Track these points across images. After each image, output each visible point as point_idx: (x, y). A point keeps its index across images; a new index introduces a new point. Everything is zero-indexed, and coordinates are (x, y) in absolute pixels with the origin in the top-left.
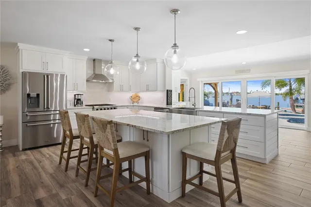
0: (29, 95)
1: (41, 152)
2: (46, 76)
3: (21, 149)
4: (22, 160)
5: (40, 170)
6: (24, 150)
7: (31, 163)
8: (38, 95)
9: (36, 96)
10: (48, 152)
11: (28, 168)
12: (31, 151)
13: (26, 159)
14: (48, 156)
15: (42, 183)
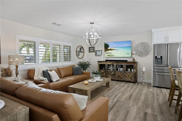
0: (156, 57)
1: (161, 90)
2: (166, 45)
3: (152, 86)
4: (150, 91)
5: (156, 99)
6: (154, 86)
7: (153, 94)
8: (161, 57)
9: (160, 57)
10: (165, 92)
11: (150, 96)
12: (157, 88)
13: (152, 92)
14: (164, 94)
15: (153, 106)
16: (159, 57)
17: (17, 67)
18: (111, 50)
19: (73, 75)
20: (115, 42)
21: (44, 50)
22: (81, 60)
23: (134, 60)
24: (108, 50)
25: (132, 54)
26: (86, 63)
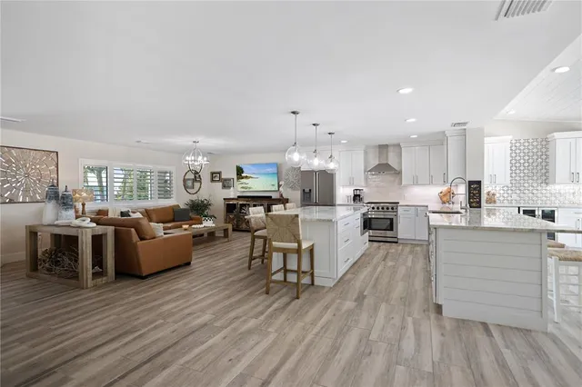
0: (304, 191)
8: (310, 191)
16: (307, 190)
17: (83, 205)
18: (246, 177)
19: (173, 221)
20: (253, 165)
21: (123, 176)
22: (194, 198)
23: (281, 195)
24: (243, 178)
25: (279, 186)
26: (202, 202)
